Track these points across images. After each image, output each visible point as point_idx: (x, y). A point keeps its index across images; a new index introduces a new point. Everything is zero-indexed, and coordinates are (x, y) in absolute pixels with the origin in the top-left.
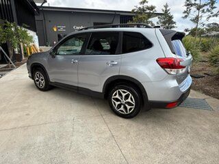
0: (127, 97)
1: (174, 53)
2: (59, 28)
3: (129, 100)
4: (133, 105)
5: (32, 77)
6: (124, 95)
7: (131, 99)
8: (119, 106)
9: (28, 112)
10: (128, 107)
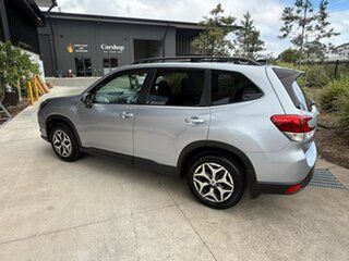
0: (220, 175)
1: (299, 108)
2: (78, 48)
3: (224, 180)
4: (230, 188)
5: (49, 138)
6: (214, 172)
7: (228, 179)
8: (207, 189)
9: (49, 203)
10: (222, 192)
